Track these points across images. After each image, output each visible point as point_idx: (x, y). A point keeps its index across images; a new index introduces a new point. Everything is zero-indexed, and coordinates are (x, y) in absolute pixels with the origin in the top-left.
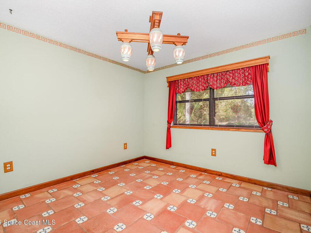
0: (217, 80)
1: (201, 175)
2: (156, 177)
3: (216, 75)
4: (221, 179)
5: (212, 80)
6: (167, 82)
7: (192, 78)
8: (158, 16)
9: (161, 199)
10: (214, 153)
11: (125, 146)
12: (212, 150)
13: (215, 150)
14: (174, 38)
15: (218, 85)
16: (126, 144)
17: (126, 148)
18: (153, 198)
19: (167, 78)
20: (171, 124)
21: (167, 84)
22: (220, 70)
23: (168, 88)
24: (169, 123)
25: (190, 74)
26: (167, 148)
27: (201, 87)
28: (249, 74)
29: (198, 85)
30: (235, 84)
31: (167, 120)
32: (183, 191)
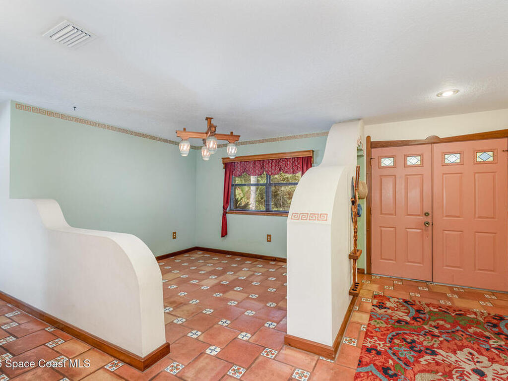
0: (272, 167)
1: (256, 261)
2: (210, 265)
3: (271, 161)
4: (274, 263)
5: (267, 165)
6: (223, 163)
7: (248, 161)
8: (214, 128)
9: (216, 278)
10: (269, 238)
11: (174, 235)
12: (268, 235)
13: (270, 236)
14: (227, 137)
15: (273, 171)
16: (175, 233)
17: (175, 238)
18: (209, 278)
19: (222, 158)
20: (226, 209)
21: (223, 166)
22: (274, 157)
23: (224, 170)
24: (225, 208)
25: (247, 158)
26: (223, 236)
27: (257, 172)
28: (298, 163)
29: (255, 169)
30: (287, 172)
31: (223, 205)
32: (235, 273)
